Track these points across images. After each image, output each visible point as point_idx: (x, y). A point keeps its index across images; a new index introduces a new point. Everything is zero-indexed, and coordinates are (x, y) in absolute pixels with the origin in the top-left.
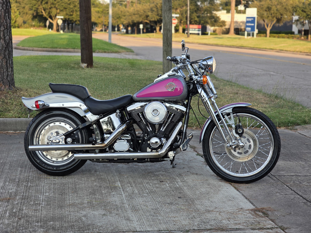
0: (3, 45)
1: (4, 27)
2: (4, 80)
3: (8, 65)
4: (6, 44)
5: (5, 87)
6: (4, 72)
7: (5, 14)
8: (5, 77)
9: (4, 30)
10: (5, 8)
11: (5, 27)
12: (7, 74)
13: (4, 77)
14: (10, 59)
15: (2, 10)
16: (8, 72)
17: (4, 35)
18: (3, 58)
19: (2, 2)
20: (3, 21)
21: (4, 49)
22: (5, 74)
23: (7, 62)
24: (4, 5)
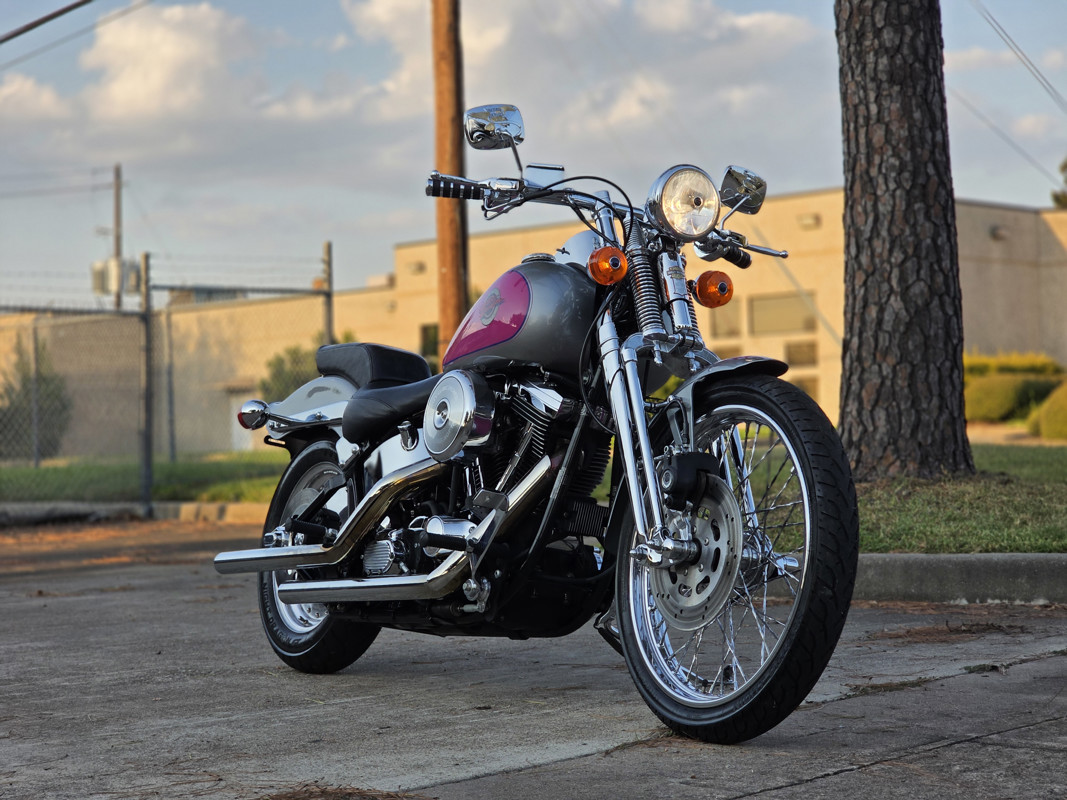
0: (897, 315)
1: (905, 252)
2: (901, 443)
3: (921, 387)
4: (912, 311)
5: (904, 466)
6: (900, 414)
7: (909, 205)
8: (906, 431)
9: (903, 262)
10: (907, 186)
11: (910, 251)
12: (913, 418)
13: (902, 431)
14: (932, 366)
15: (898, 192)
16: (917, 412)
17: (902, 279)
18: (898, 363)
19: (897, 163)
20: (903, 231)
21: (902, 328)
22: (904, 421)
23: (912, 376)
24: (906, 175)
